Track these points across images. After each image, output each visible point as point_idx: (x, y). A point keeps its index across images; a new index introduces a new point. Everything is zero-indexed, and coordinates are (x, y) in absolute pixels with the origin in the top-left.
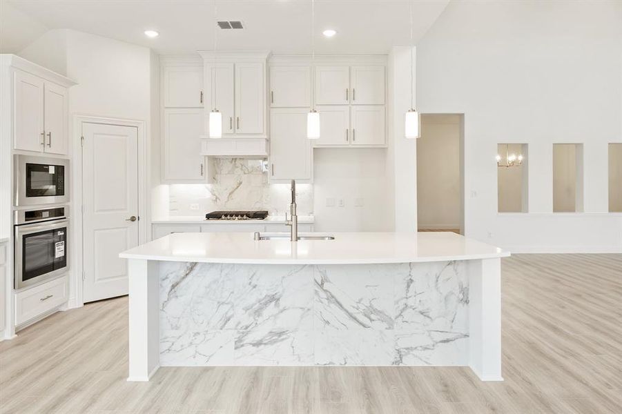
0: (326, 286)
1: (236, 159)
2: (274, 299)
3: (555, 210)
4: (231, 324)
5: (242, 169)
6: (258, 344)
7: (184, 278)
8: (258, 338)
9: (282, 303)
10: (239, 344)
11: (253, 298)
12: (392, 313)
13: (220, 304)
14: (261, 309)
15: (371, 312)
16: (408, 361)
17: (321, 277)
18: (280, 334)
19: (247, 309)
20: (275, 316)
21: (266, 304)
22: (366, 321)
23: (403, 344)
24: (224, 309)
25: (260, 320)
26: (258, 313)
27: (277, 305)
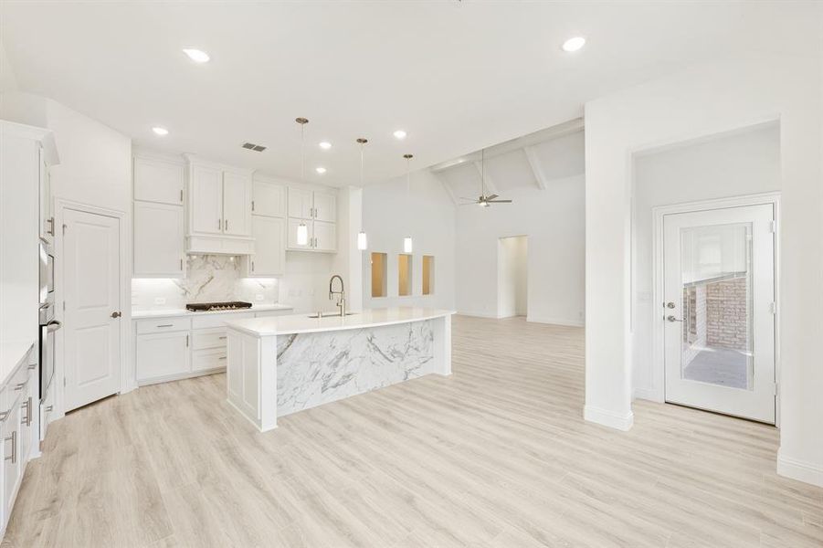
0: (374, 341)
1: (207, 256)
2: (345, 354)
3: (400, 295)
4: (319, 377)
5: (213, 265)
6: (336, 386)
7: (286, 349)
8: (336, 382)
9: (350, 357)
10: (324, 389)
11: (332, 357)
12: (403, 352)
13: (312, 363)
14: (337, 362)
15: (394, 352)
16: (411, 377)
17: (370, 334)
18: (348, 376)
19: (329, 364)
20: (346, 365)
21: (341, 358)
22: (392, 358)
23: (408, 367)
24: (315, 366)
25: (337, 369)
26: (336, 365)
27: (347, 358)
